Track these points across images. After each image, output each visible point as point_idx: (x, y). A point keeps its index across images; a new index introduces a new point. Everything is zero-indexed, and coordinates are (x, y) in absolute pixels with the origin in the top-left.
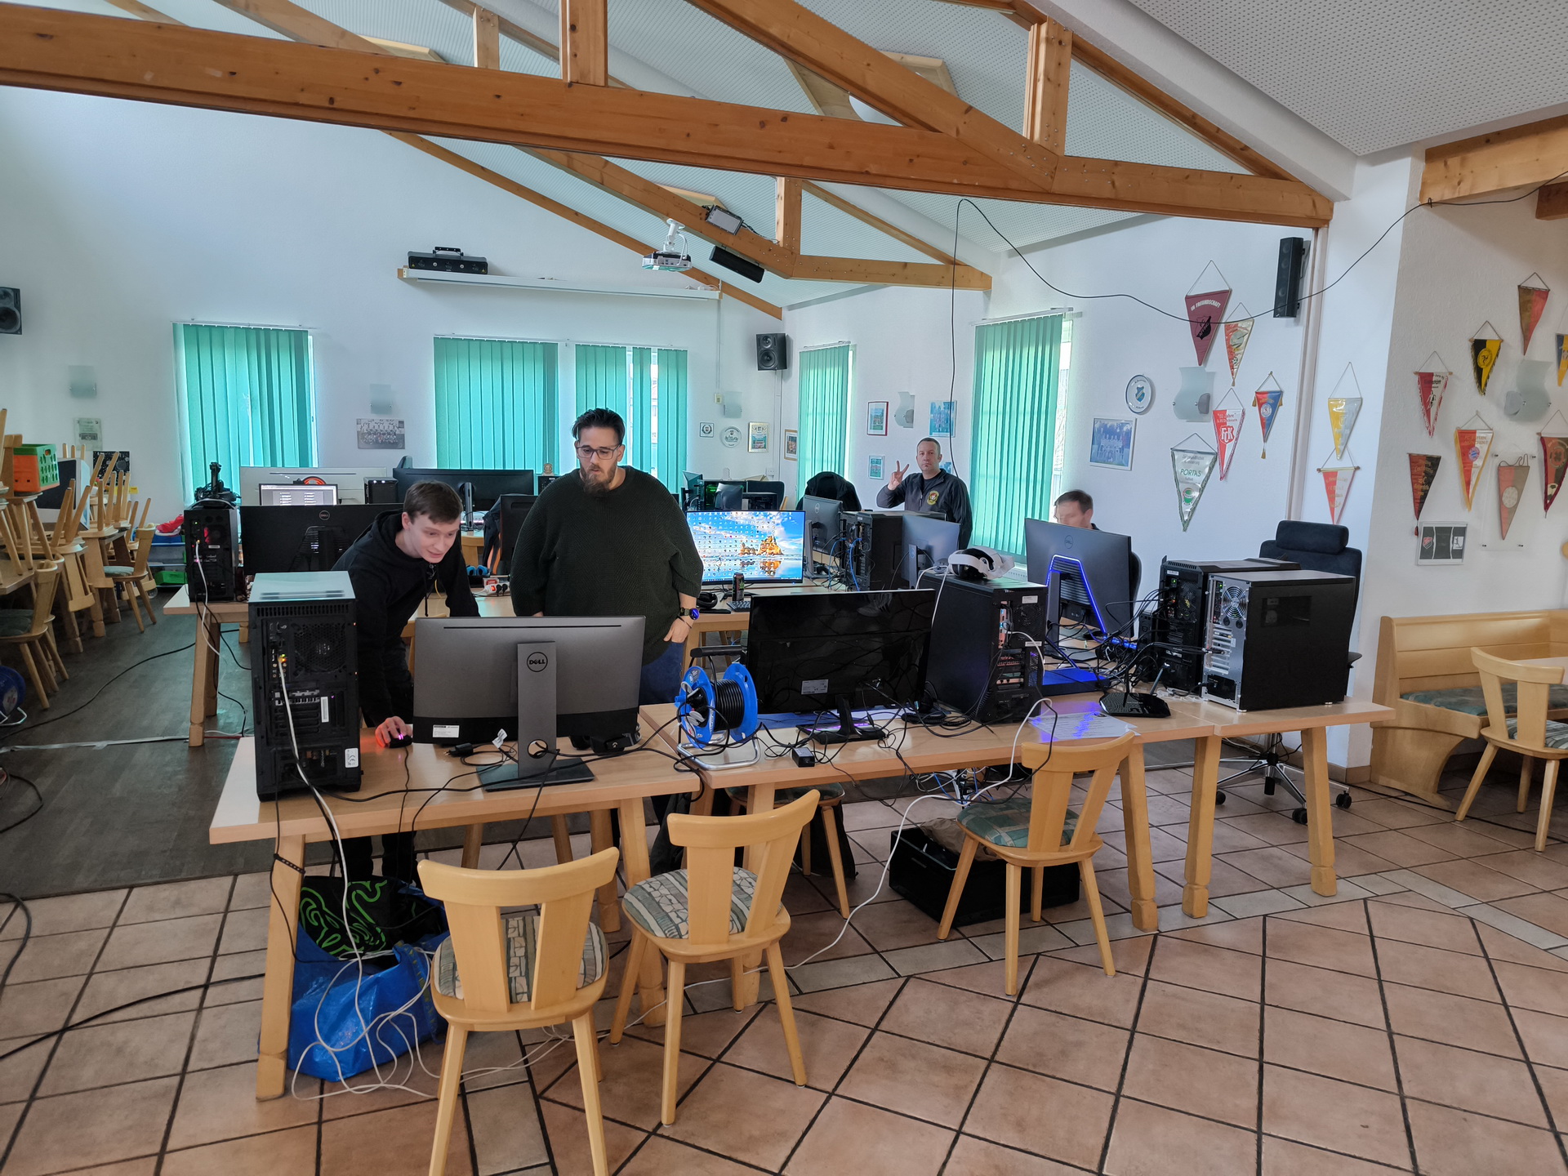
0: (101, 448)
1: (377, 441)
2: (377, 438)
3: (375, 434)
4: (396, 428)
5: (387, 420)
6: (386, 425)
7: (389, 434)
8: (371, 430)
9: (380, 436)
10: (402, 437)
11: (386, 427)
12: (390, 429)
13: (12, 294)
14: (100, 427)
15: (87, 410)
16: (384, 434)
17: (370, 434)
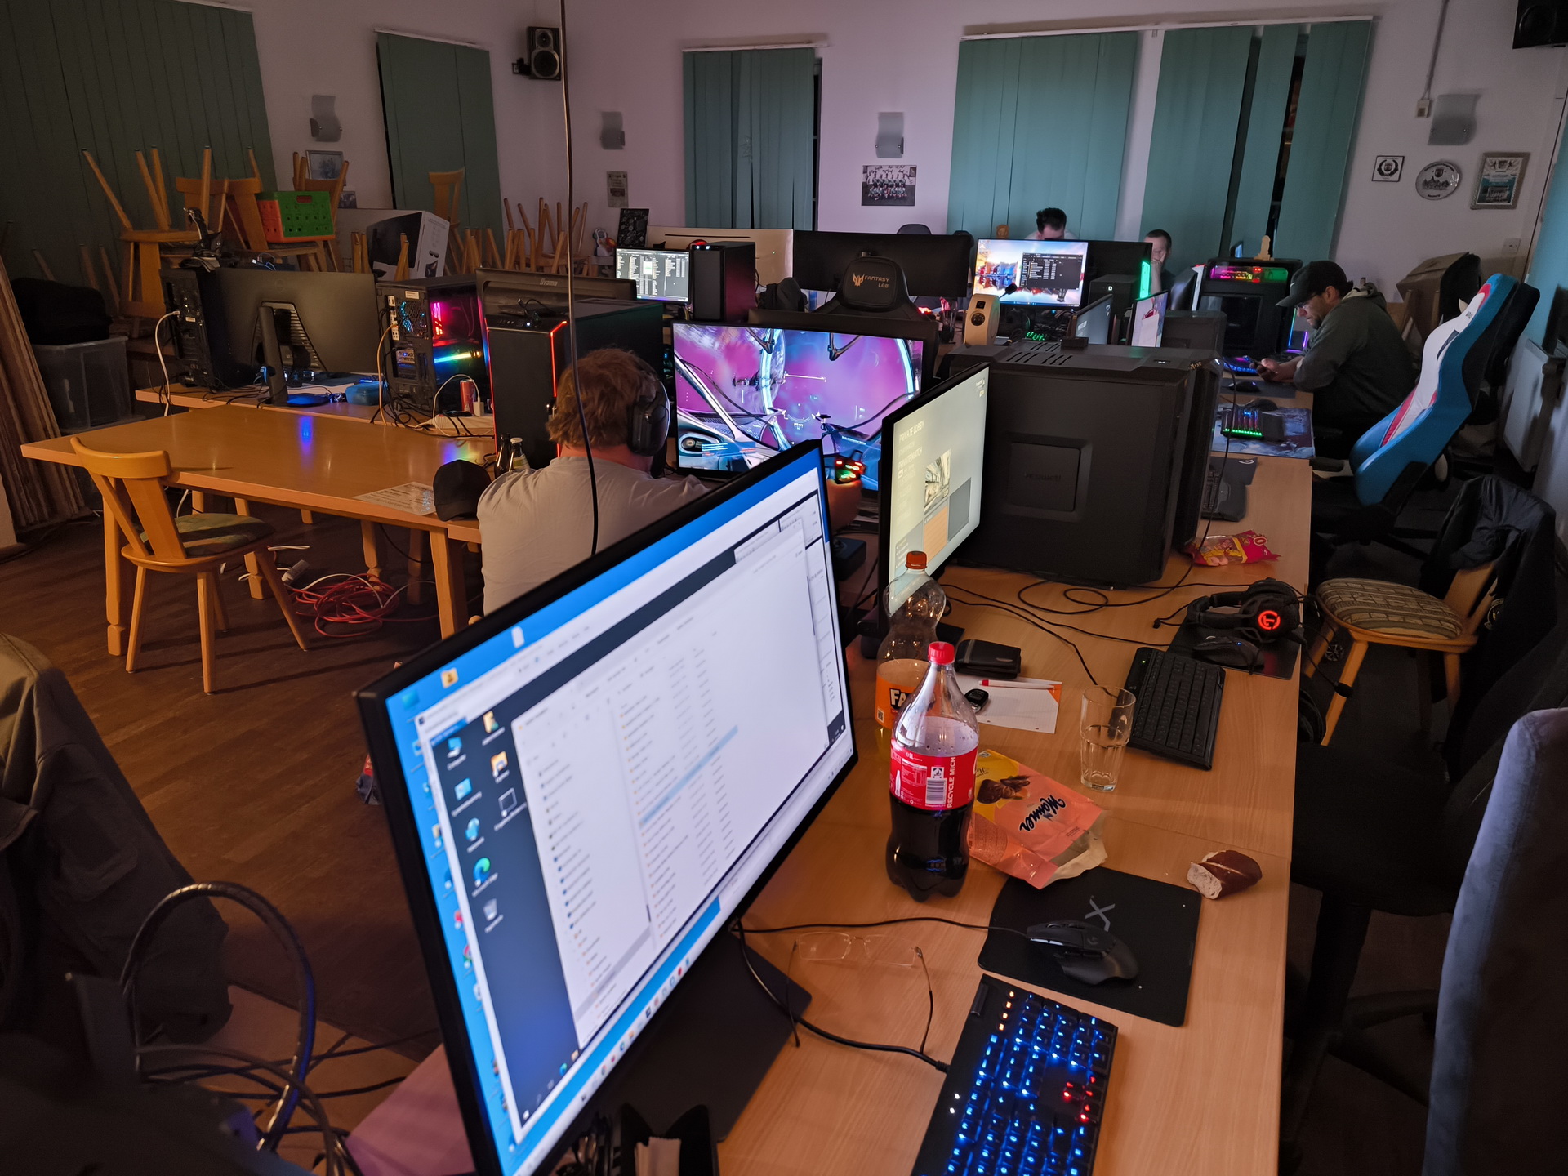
0: (628, 205)
1: (883, 195)
2: (883, 191)
3: (881, 186)
4: (906, 178)
5: (897, 167)
6: (895, 172)
7: (897, 186)
8: (878, 181)
9: (886, 189)
10: (912, 190)
11: (895, 177)
12: (900, 179)
13: (550, 35)
14: (627, 181)
15: (615, 160)
16: (892, 186)
17: (875, 186)
